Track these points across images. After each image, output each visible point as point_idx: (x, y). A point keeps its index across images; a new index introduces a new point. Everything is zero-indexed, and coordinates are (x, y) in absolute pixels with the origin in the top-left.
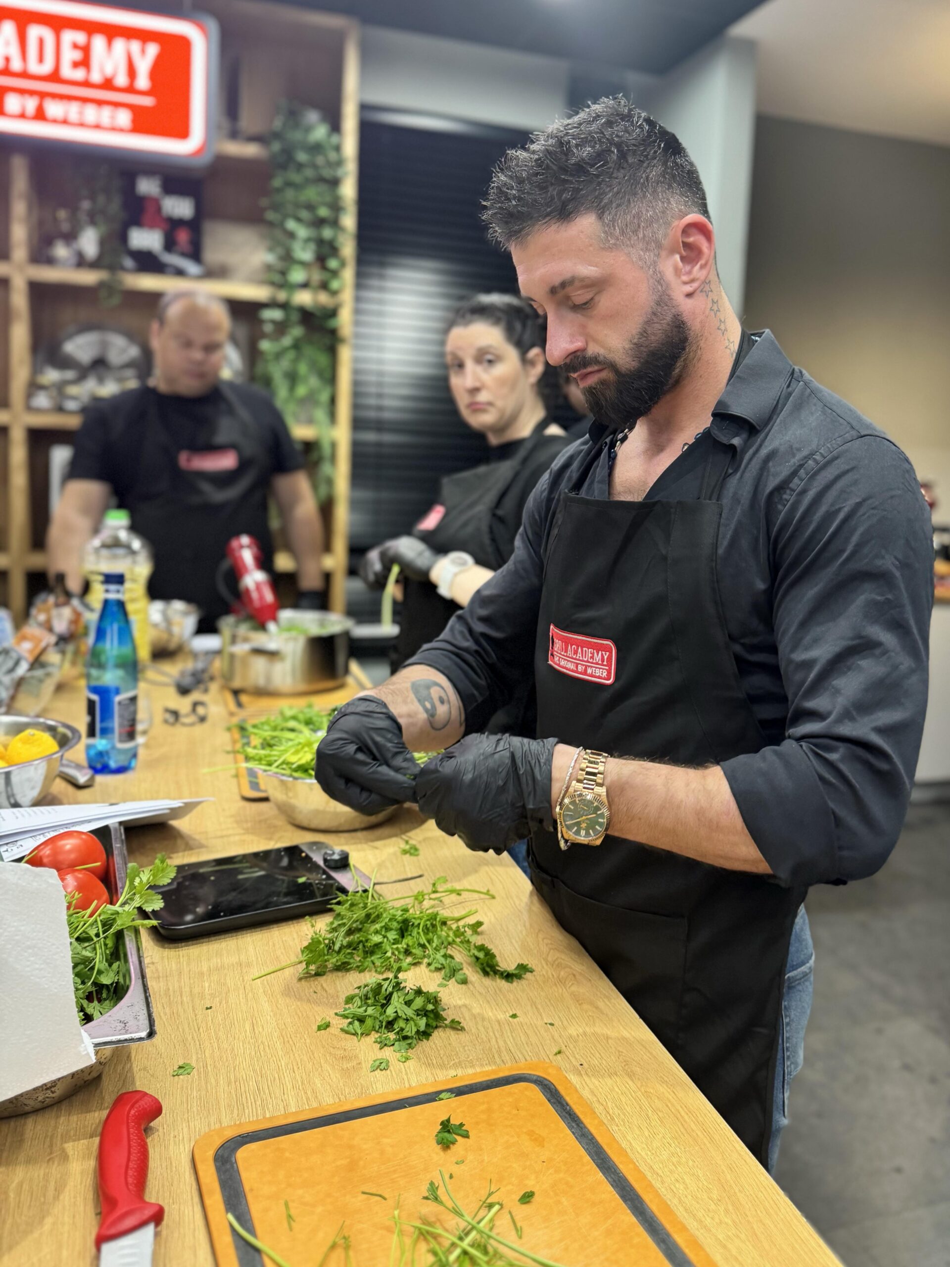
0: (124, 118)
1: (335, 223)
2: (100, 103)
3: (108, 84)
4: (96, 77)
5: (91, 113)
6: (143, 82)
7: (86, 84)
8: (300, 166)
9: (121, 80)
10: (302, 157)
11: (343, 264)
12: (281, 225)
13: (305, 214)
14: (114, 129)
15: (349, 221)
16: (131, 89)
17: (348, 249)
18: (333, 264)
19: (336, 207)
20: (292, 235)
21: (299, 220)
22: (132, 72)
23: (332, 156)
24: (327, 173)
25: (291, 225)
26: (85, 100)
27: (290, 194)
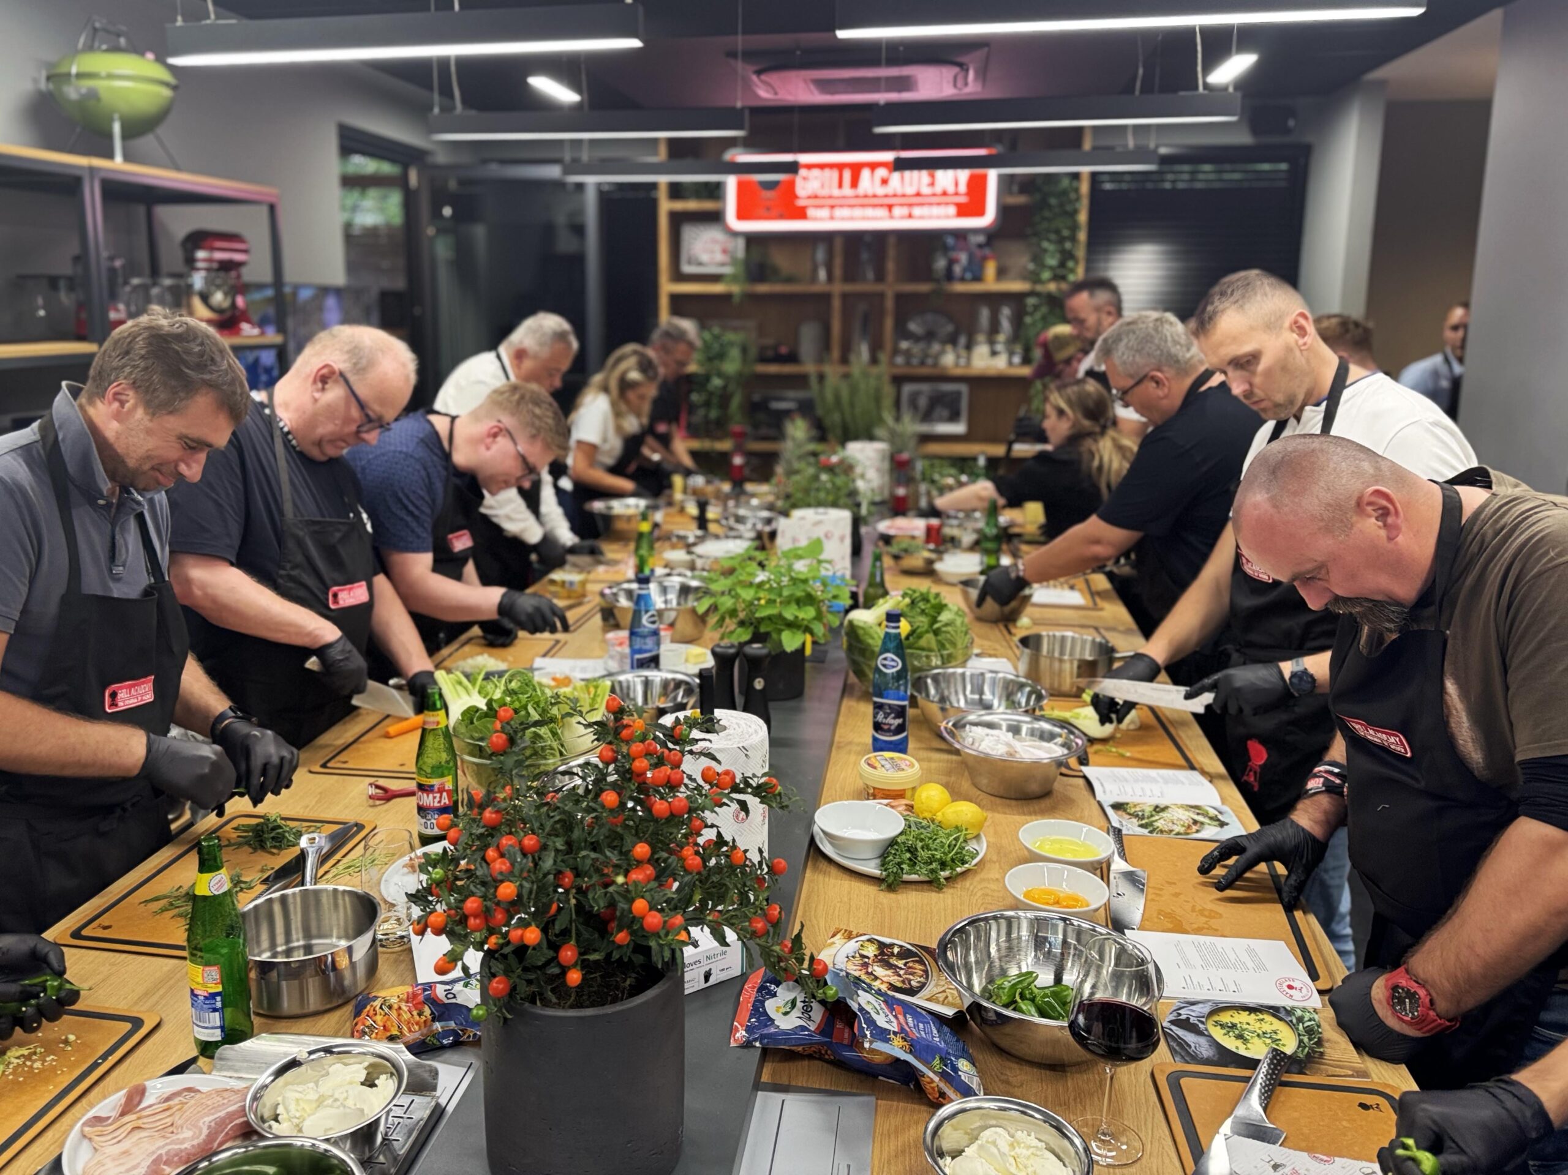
0: (952, 210)
1: (1073, 239)
2: (939, 204)
3: (945, 194)
4: (938, 189)
5: (936, 211)
6: (963, 188)
7: (934, 195)
8: (1050, 207)
9: (951, 189)
10: (1053, 201)
11: (1077, 262)
12: (1039, 245)
13: (1053, 237)
14: (947, 217)
15: (1082, 236)
16: (956, 194)
17: (1081, 252)
18: (1070, 264)
19: (1074, 228)
20: (1045, 251)
21: (1049, 240)
22: (956, 184)
23: (1073, 196)
24: (1069, 208)
25: (1045, 245)
26: (930, 204)
27: (1045, 225)
